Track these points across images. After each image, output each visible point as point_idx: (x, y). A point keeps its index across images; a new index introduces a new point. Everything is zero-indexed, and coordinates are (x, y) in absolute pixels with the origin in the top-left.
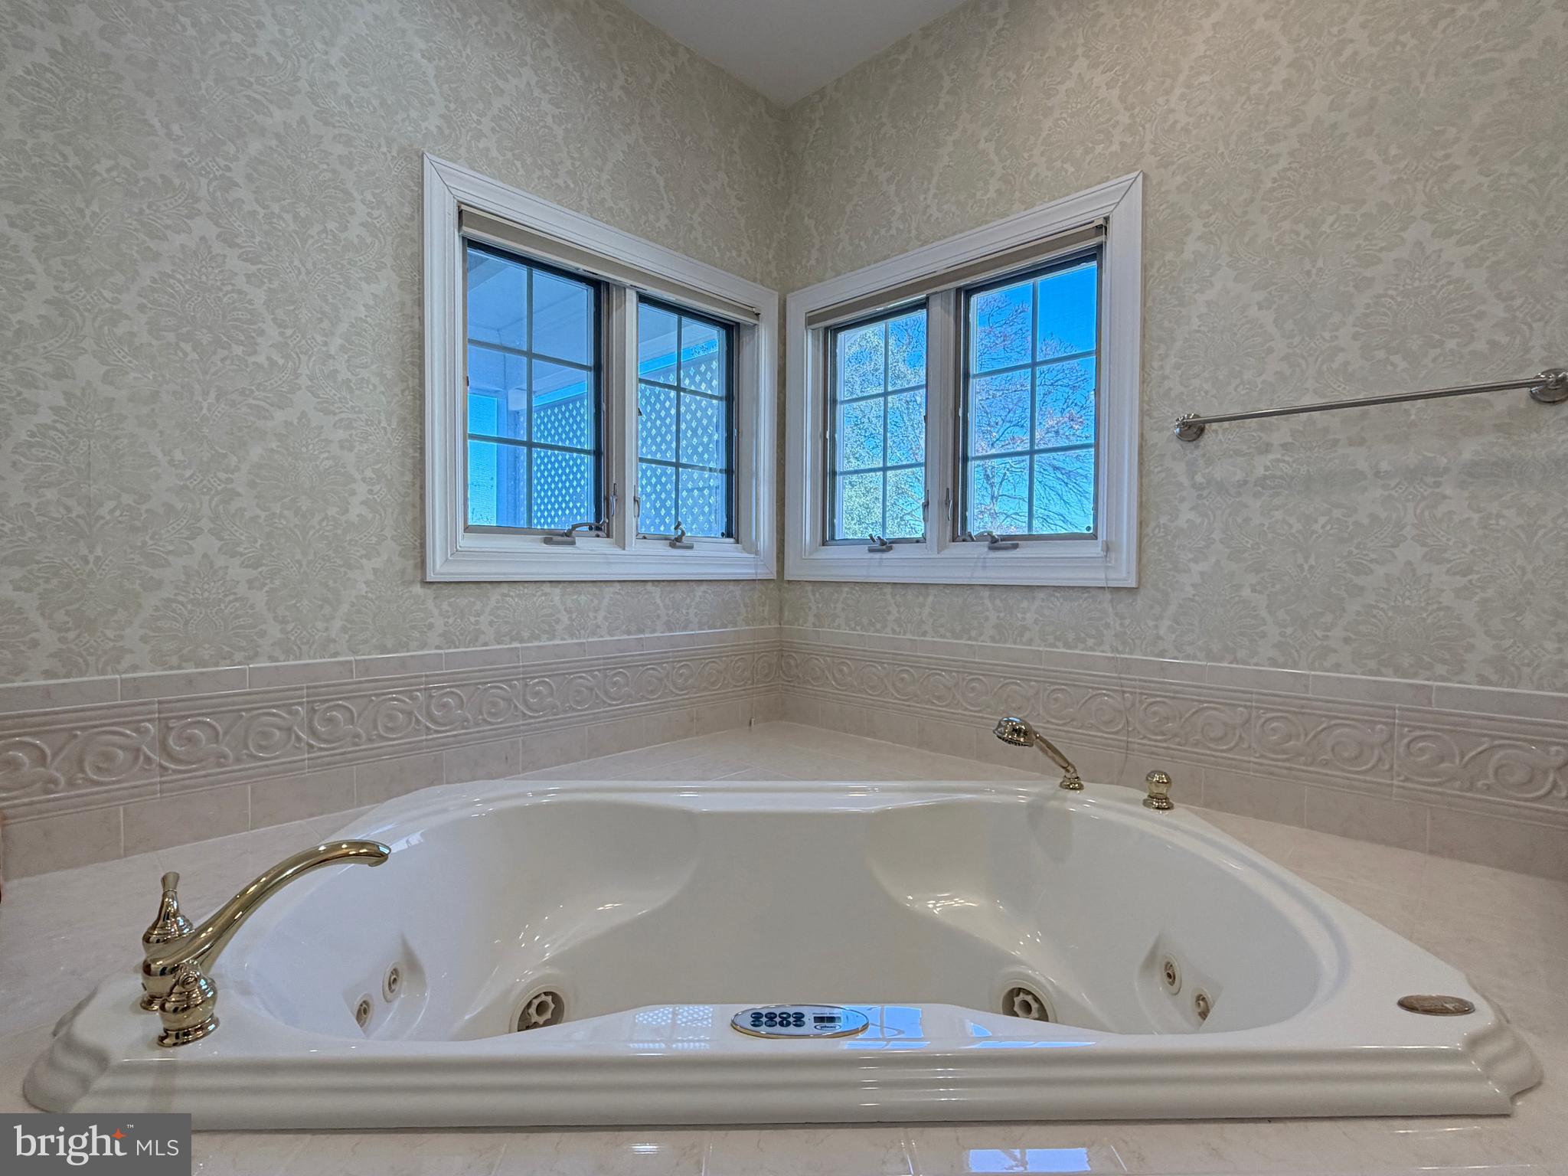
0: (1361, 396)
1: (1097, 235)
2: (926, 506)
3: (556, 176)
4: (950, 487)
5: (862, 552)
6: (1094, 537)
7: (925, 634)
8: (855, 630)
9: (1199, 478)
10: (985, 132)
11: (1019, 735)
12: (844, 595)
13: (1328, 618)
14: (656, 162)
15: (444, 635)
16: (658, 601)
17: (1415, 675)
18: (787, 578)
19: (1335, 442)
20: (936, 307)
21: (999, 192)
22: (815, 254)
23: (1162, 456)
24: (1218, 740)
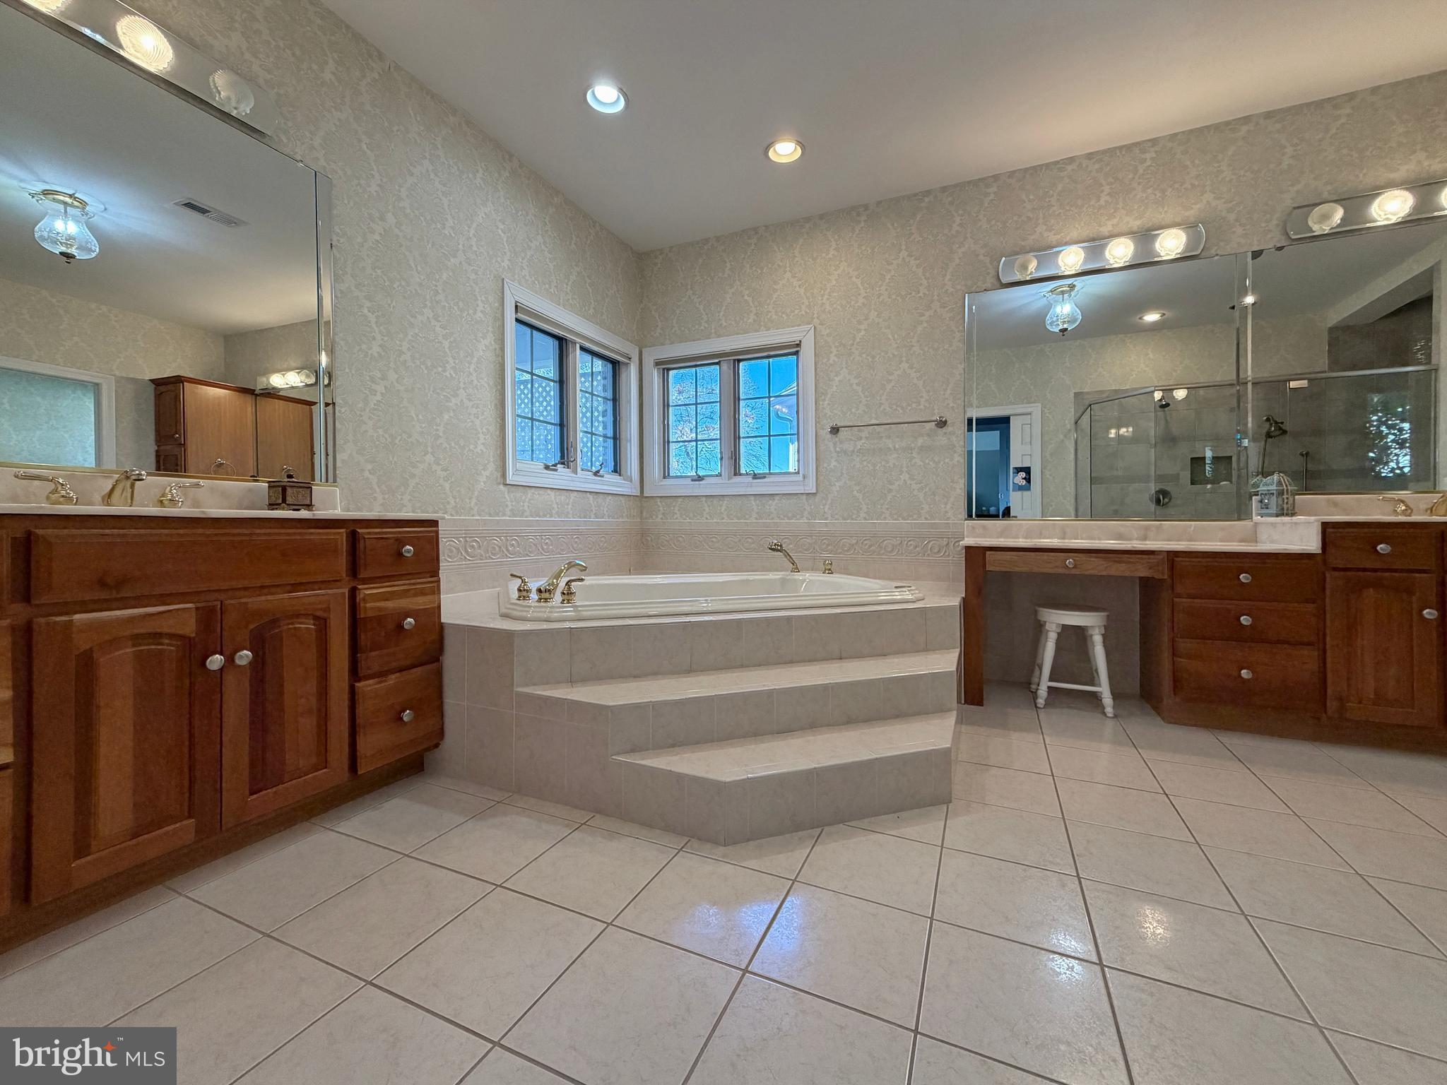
0: (889, 421)
1: (797, 347)
2: (721, 459)
3: (550, 288)
4: (733, 450)
5: (688, 481)
6: (798, 473)
7: (723, 519)
8: (685, 519)
9: (838, 449)
10: (747, 292)
11: (776, 548)
12: (679, 503)
13: (882, 501)
14: (588, 281)
15: (511, 510)
16: (592, 502)
17: (908, 519)
18: (645, 495)
19: (882, 437)
20: (725, 366)
21: (754, 320)
22: (659, 330)
23: (824, 440)
24: (848, 551)
